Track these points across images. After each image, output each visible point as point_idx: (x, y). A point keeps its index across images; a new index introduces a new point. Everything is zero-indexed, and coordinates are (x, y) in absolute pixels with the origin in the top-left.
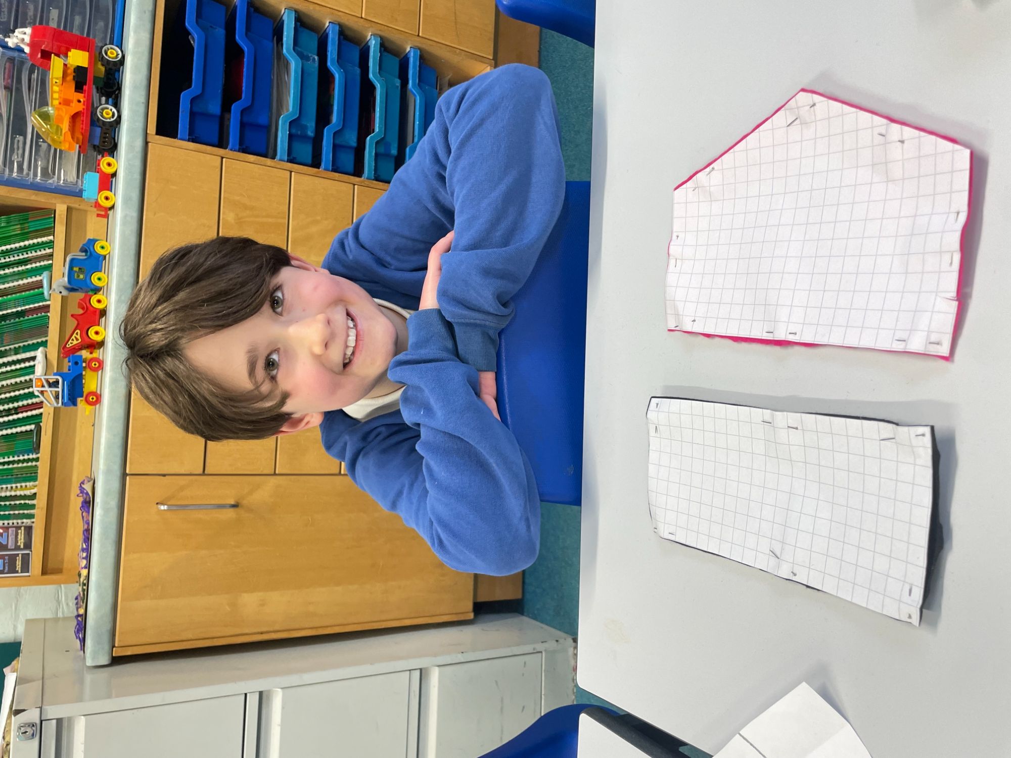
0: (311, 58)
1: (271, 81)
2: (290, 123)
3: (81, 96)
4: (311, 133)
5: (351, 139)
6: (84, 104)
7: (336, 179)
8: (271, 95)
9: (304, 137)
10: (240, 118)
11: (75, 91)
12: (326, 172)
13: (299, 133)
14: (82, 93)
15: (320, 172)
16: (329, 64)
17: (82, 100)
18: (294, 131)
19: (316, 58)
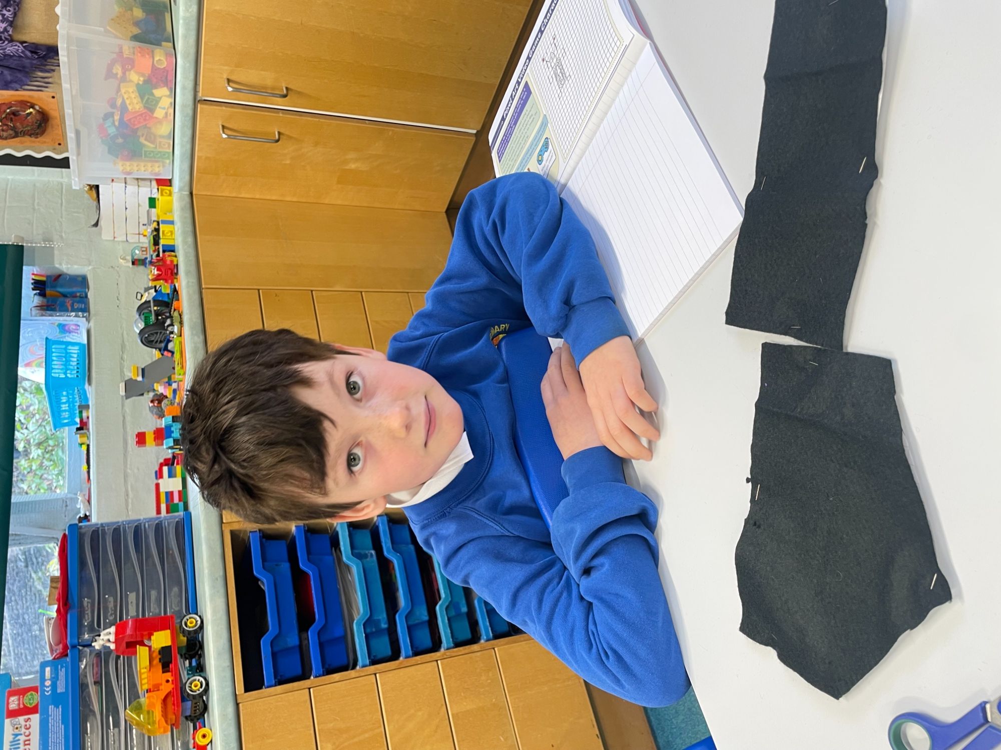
0: (369, 554)
1: (338, 591)
2: (364, 625)
3: (168, 676)
4: (384, 626)
5: (423, 614)
6: (173, 683)
7: (419, 662)
8: (340, 604)
9: (379, 632)
10: (318, 641)
11: (163, 672)
12: (408, 659)
13: (374, 630)
14: (169, 671)
15: (402, 662)
16: (385, 553)
17: (170, 680)
18: (368, 630)
19: (373, 552)
